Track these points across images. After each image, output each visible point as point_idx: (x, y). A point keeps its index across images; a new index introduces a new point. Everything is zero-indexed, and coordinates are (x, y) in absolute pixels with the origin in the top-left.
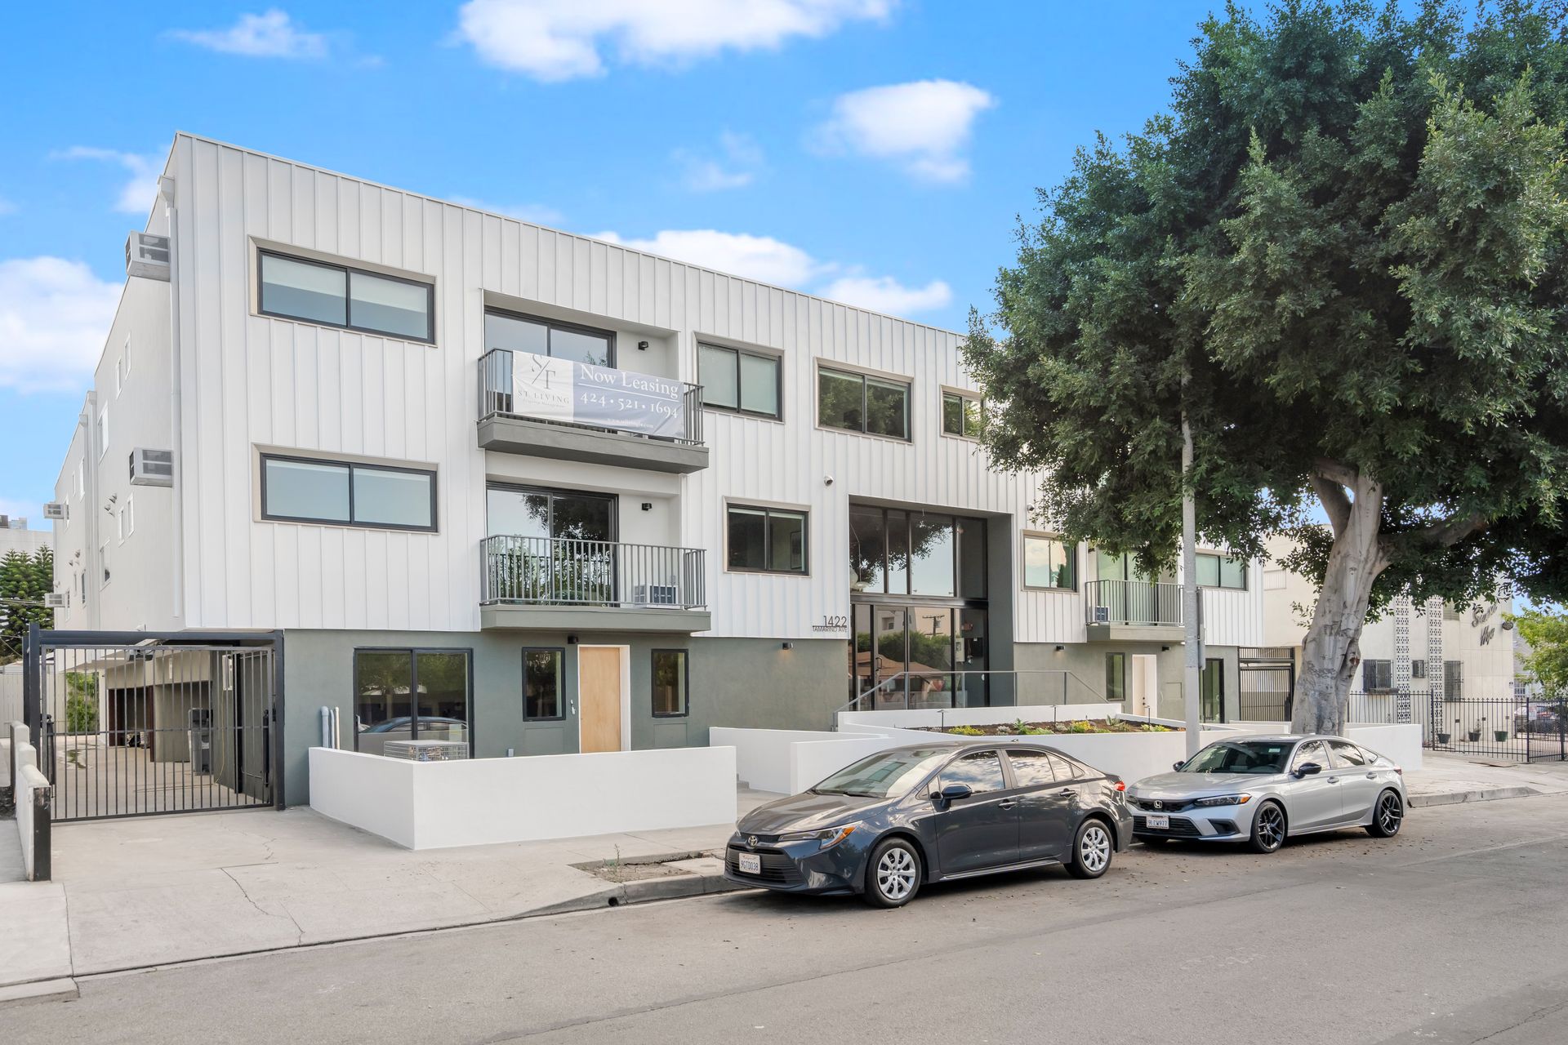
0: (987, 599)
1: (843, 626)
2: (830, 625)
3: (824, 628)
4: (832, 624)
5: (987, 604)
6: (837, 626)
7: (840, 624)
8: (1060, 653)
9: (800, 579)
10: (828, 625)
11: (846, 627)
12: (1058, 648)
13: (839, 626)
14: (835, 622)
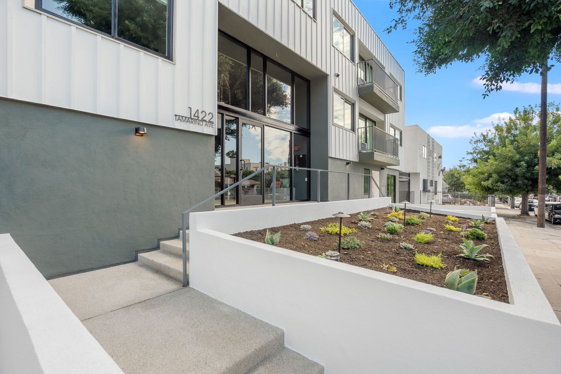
0: (310, 130)
1: (209, 122)
2: (193, 119)
3: (189, 119)
4: (198, 117)
5: (309, 133)
6: (203, 120)
7: (207, 118)
8: (348, 166)
9: (160, 61)
10: (193, 117)
11: (212, 123)
12: (347, 164)
13: (205, 121)
14: (201, 116)
